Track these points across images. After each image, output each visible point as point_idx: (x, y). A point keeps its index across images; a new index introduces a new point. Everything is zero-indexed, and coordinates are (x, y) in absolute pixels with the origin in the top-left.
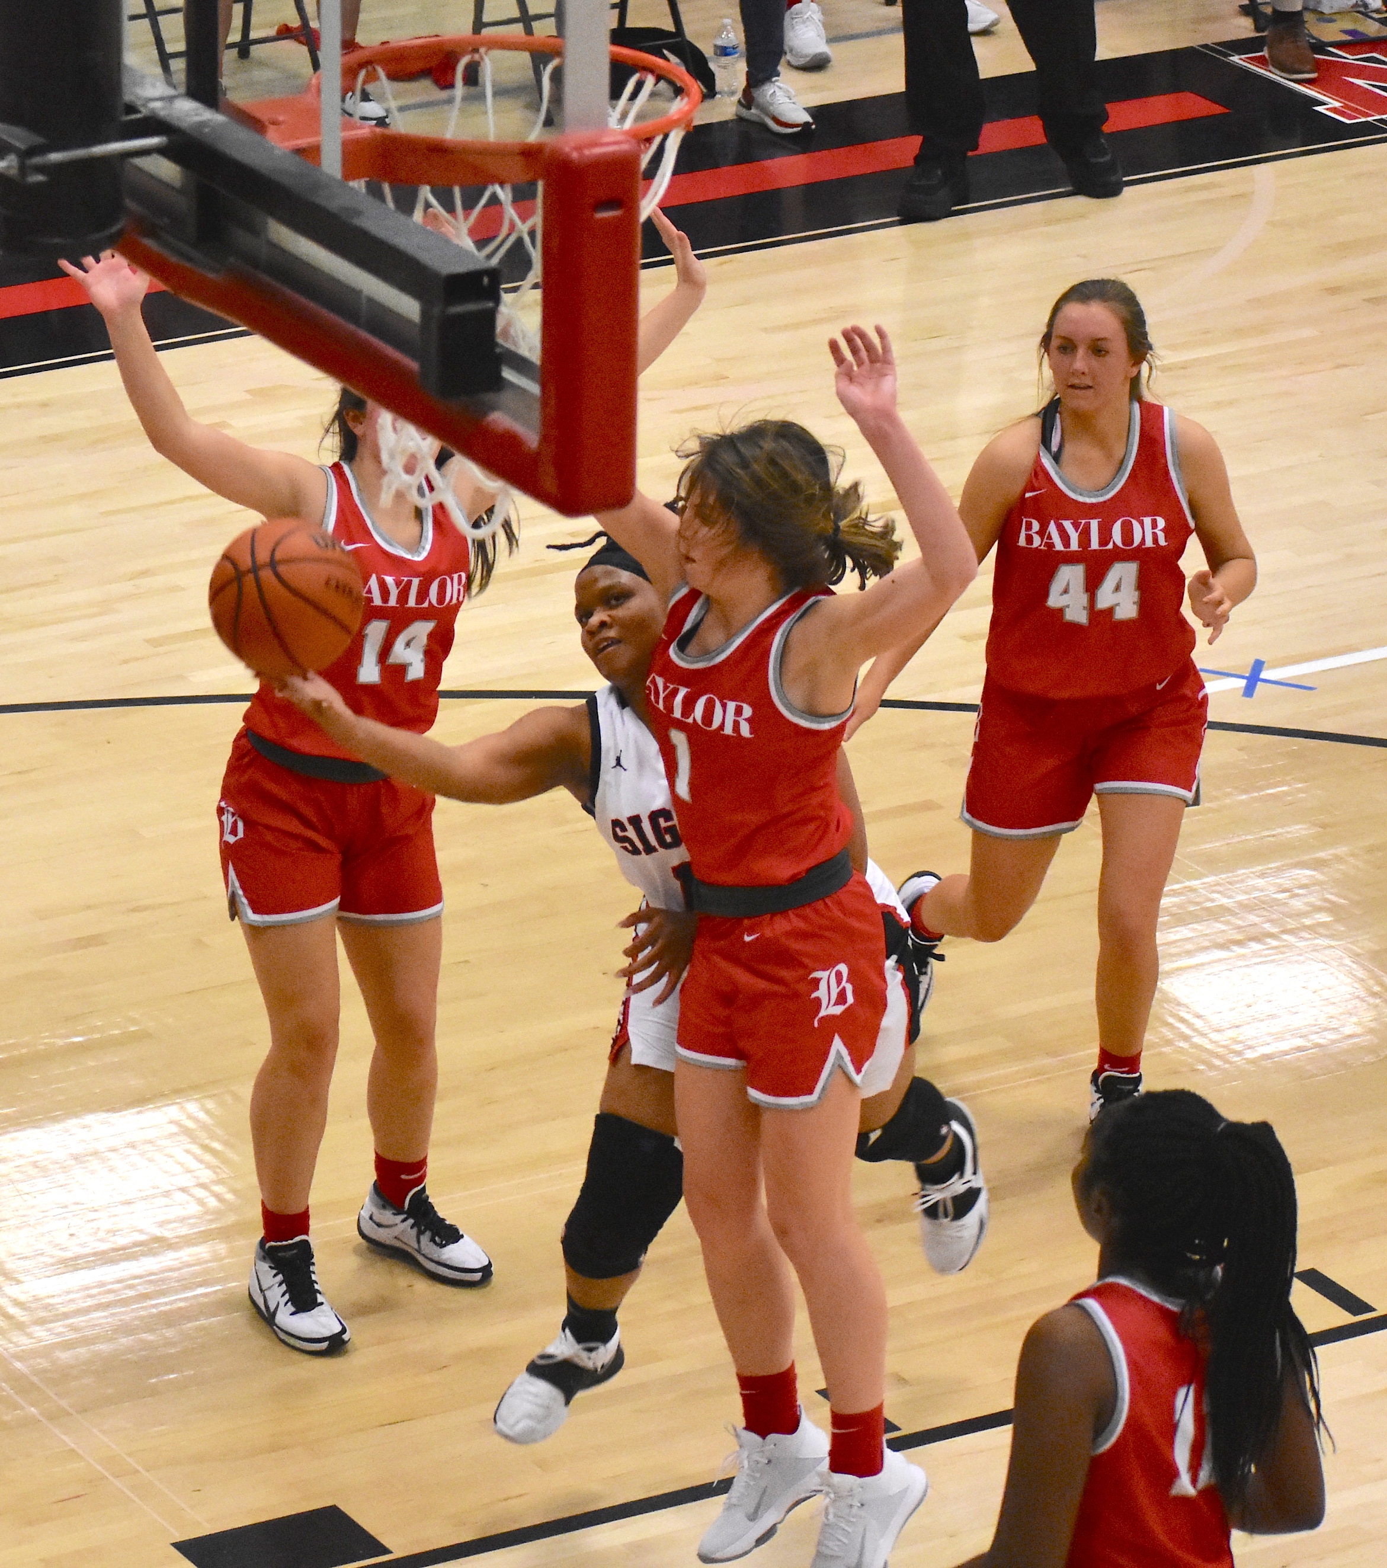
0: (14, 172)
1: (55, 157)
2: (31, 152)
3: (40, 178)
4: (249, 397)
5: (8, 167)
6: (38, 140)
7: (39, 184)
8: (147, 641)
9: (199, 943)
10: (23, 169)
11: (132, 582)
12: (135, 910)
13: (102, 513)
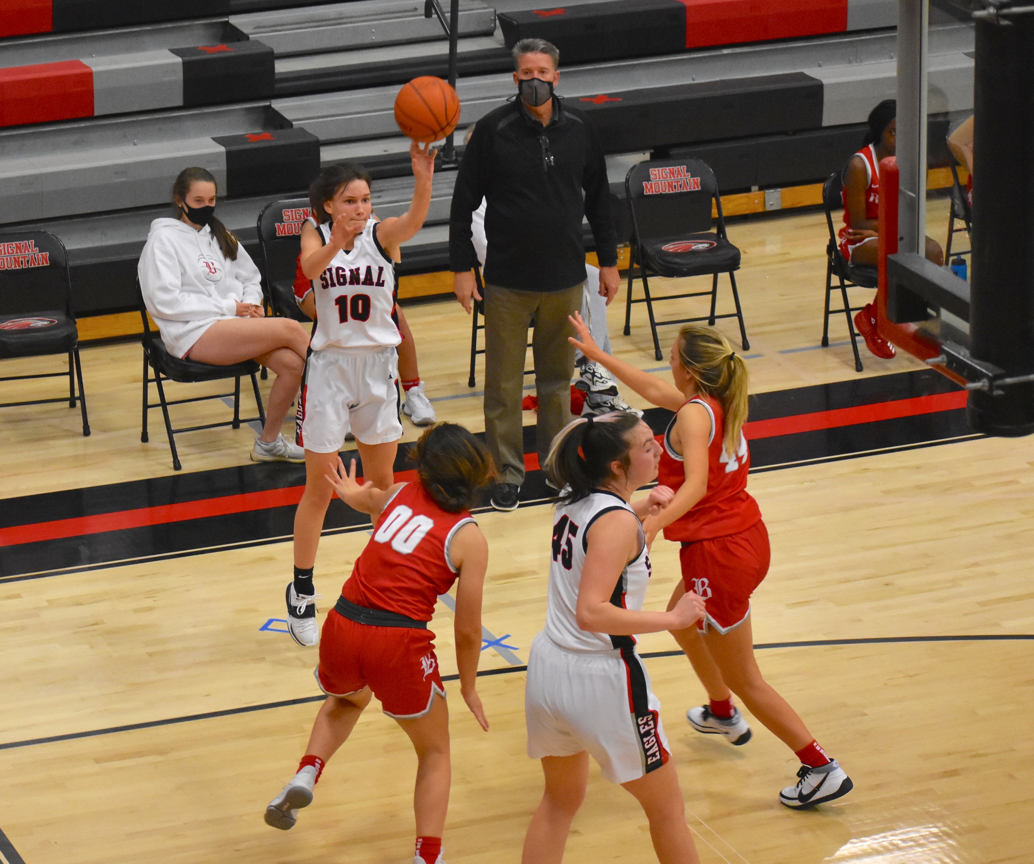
0: (986, 389)
1: (1009, 380)
2: (997, 377)
3: (1000, 392)
4: (1028, 466)
5: (983, 386)
6: (999, 371)
7: (999, 396)
8: (978, 603)
9: (1011, 776)
10: (991, 387)
11: (969, 569)
12: (975, 756)
13: (951, 530)
